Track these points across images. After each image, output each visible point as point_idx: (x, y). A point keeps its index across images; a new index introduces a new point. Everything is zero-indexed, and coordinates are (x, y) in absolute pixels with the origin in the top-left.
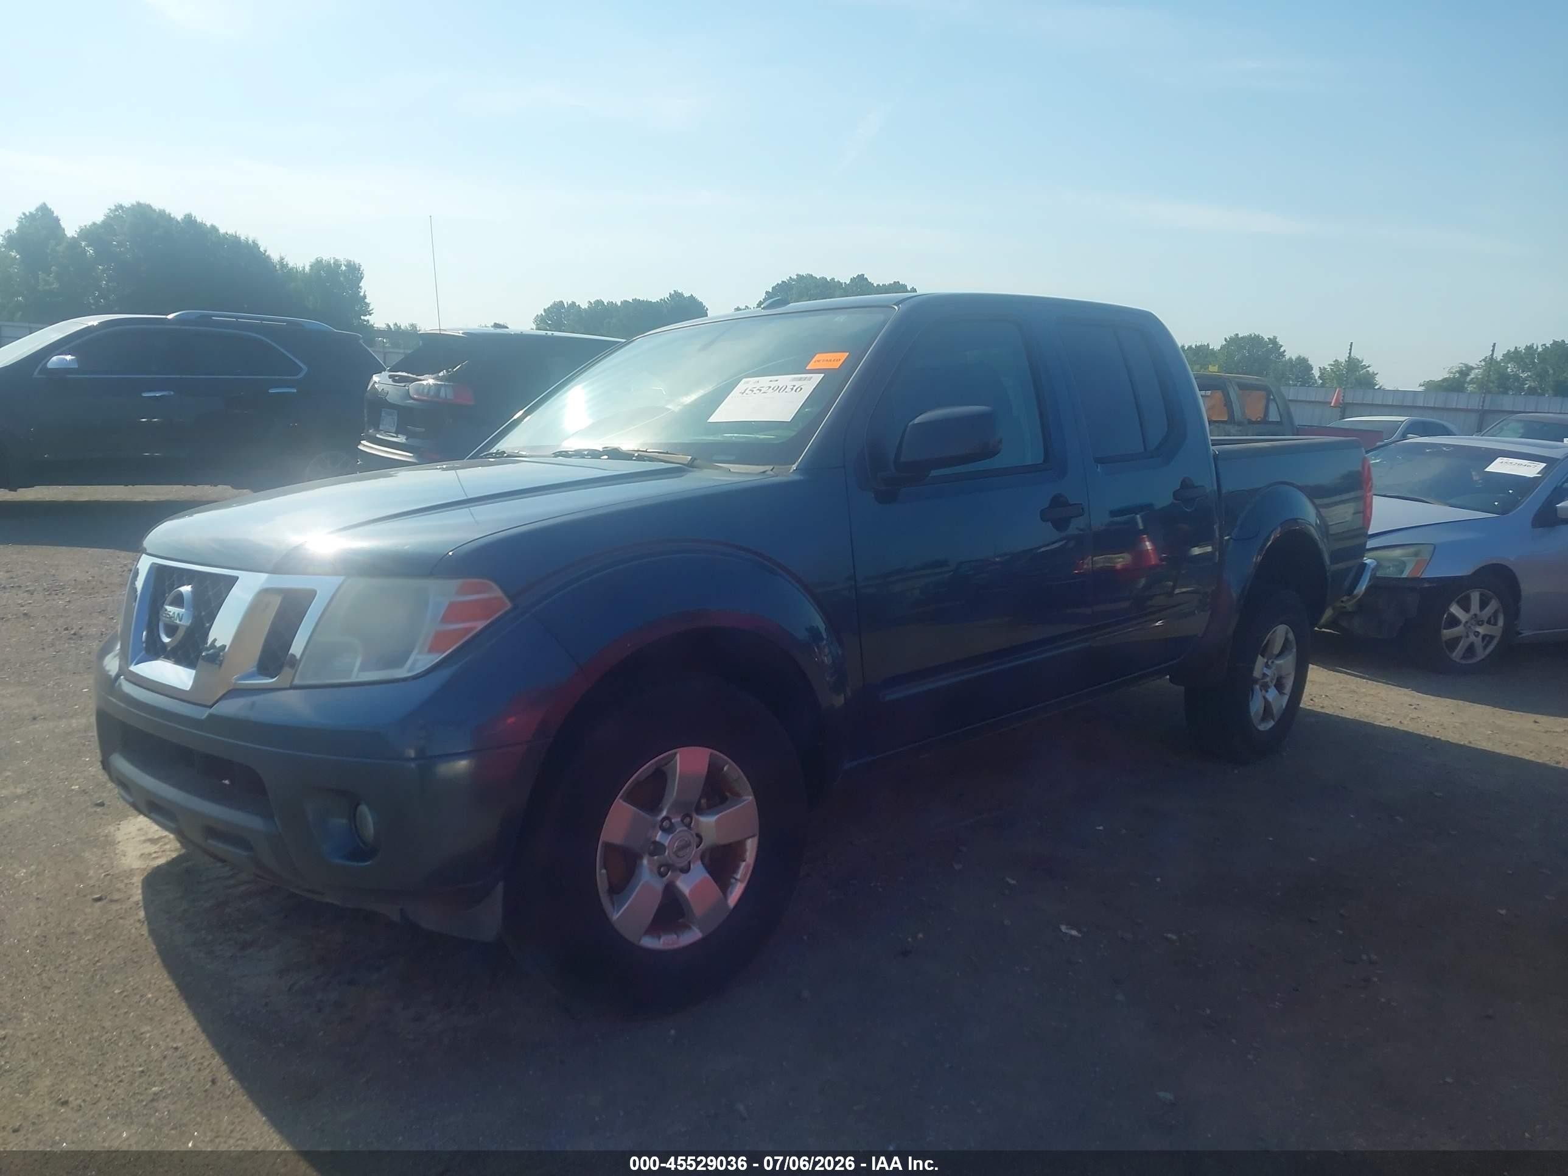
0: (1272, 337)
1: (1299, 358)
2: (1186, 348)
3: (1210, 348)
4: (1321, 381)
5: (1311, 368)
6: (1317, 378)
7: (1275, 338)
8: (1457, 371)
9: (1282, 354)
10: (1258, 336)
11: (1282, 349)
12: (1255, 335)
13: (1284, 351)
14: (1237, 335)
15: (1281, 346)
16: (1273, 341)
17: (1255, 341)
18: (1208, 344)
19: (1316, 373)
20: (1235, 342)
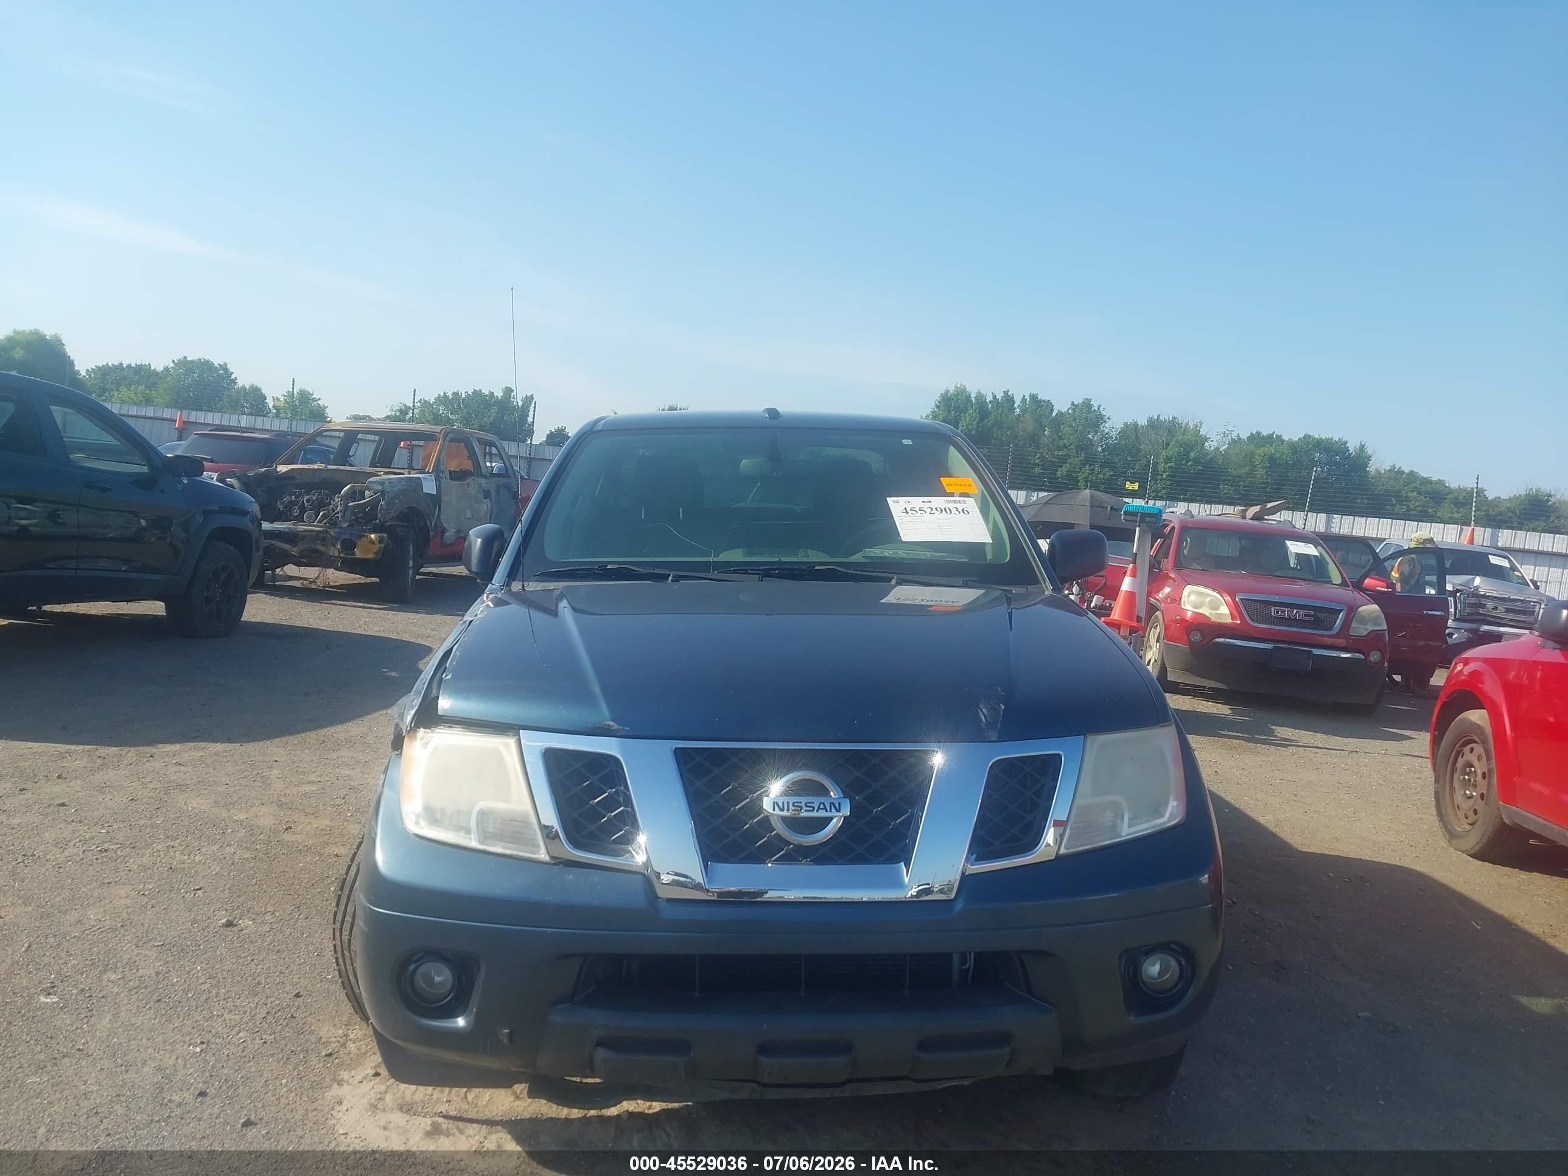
0: (222, 363)
1: (252, 387)
2: (125, 366)
3: (152, 368)
4: (275, 411)
5: (263, 398)
6: (271, 407)
7: (226, 364)
8: (398, 410)
9: (234, 381)
10: (208, 361)
11: (233, 377)
12: (205, 360)
13: (236, 378)
14: (185, 357)
15: (232, 373)
16: (224, 367)
17: (205, 366)
18: (149, 364)
19: (270, 403)
20: (185, 365)
